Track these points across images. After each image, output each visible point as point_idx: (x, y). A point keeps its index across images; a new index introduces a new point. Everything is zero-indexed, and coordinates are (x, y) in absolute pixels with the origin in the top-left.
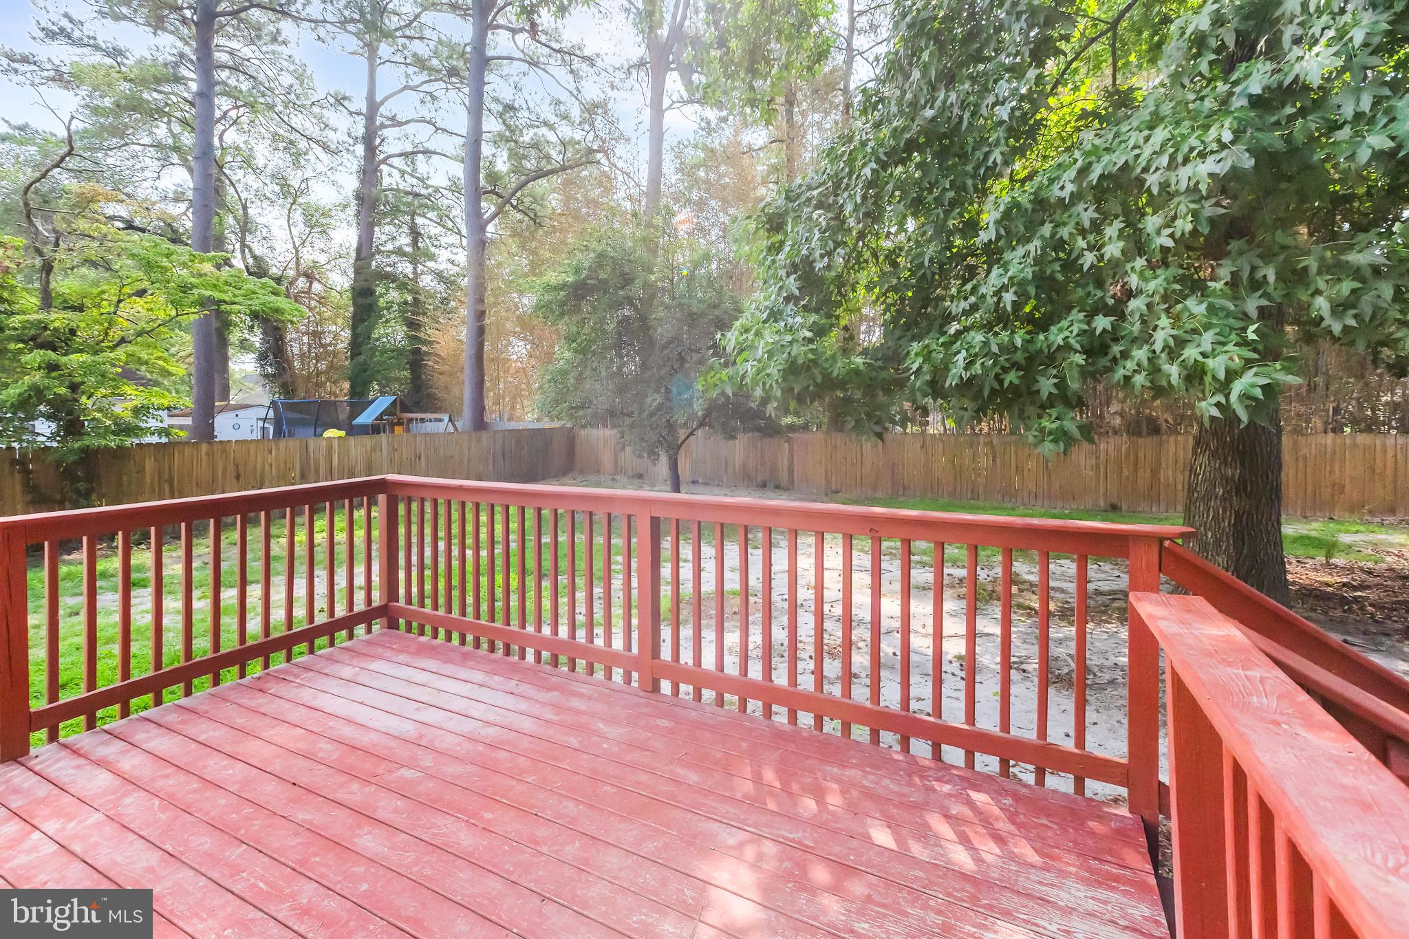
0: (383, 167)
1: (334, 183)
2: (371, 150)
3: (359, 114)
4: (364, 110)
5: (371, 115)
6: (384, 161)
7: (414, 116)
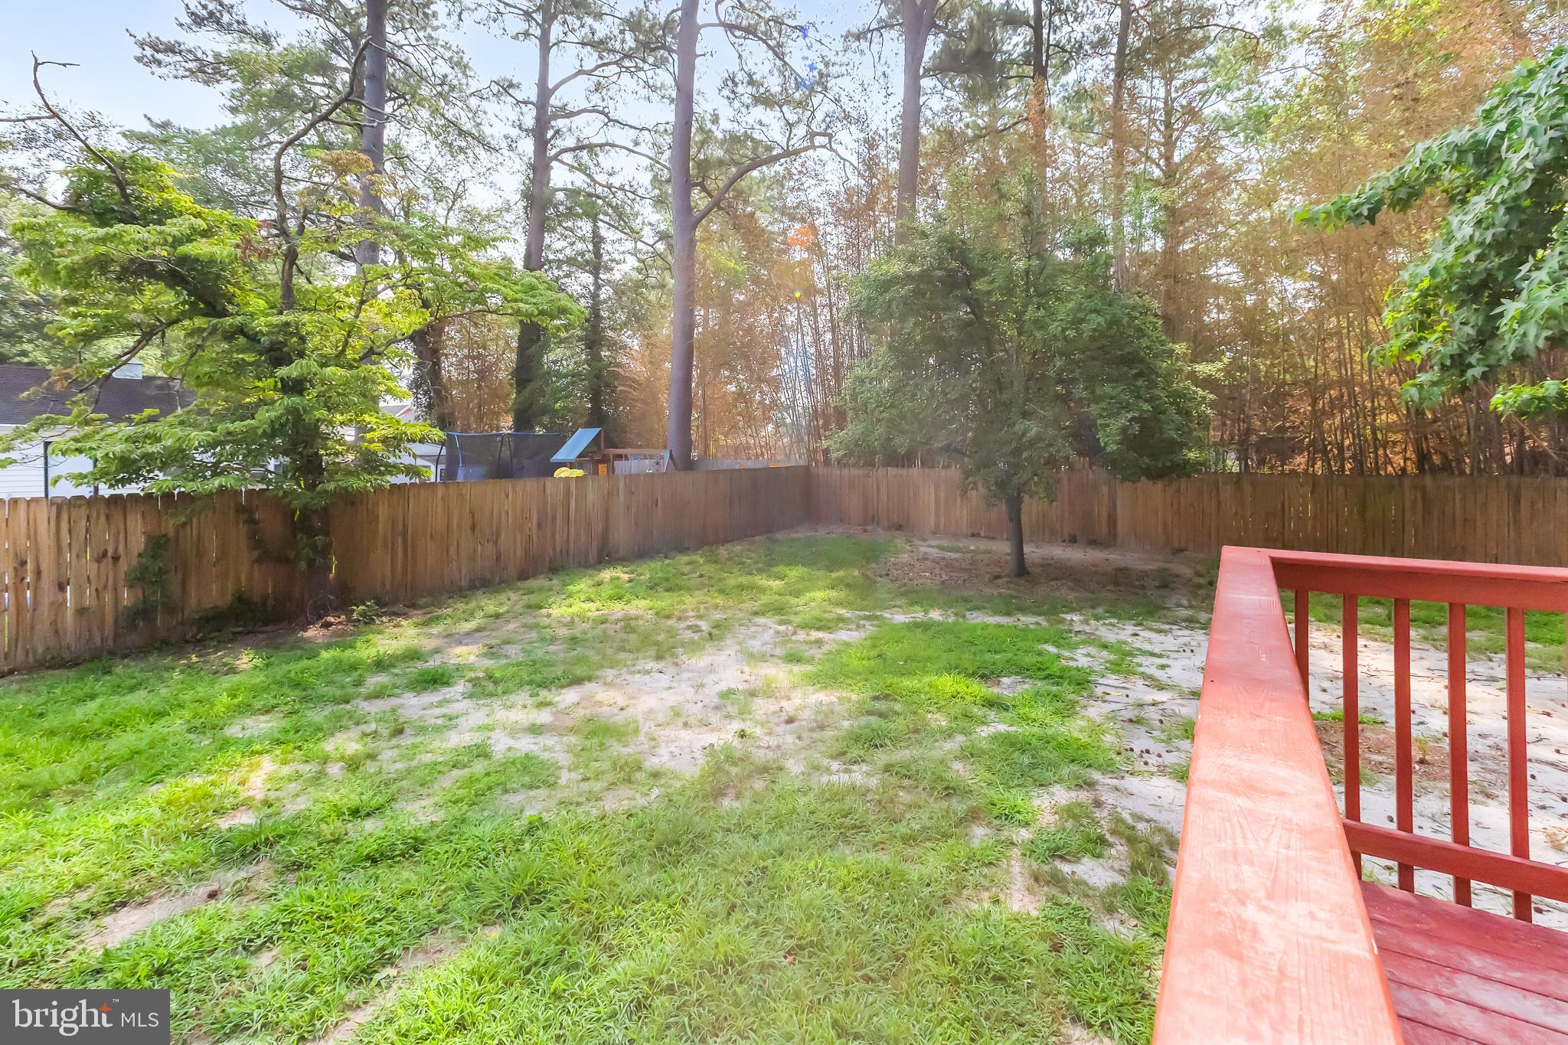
0: (554, 164)
1: (492, 185)
2: (542, 144)
3: (526, 103)
4: (534, 99)
5: (542, 104)
6: (556, 158)
7: (585, 105)
